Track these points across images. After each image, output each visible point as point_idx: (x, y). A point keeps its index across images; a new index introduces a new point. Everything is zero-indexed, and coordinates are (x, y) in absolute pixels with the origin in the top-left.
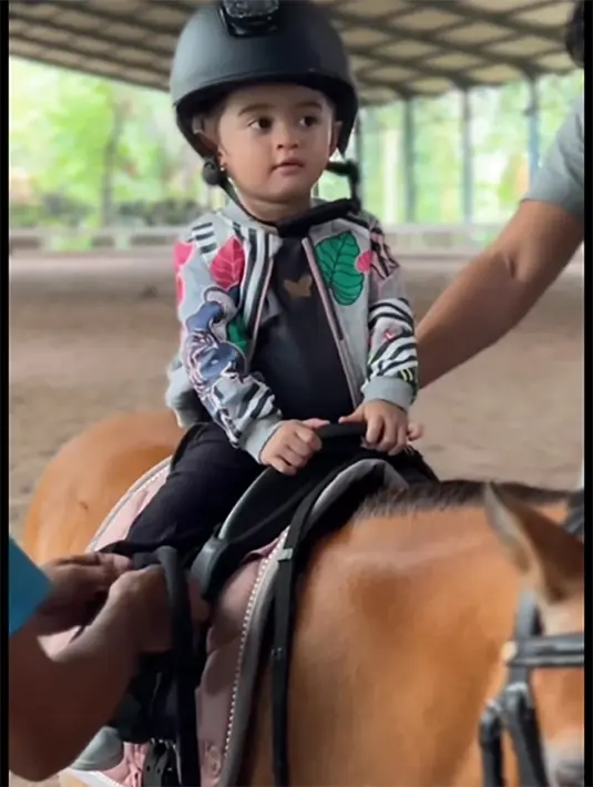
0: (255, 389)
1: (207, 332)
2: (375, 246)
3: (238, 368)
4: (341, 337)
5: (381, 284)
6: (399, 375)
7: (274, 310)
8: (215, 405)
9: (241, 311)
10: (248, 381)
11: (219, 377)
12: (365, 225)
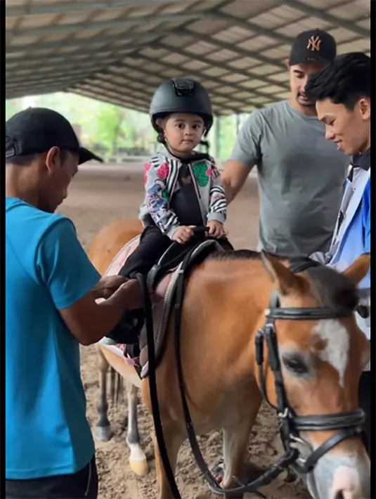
0: (171, 215)
1: (155, 194)
2: (213, 167)
3: (165, 207)
4: (200, 197)
5: (214, 181)
6: (221, 212)
7: (178, 188)
8: (157, 220)
9: (167, 188)
10: (169, 212)
11: (159, 210)
12: (210, 160)
